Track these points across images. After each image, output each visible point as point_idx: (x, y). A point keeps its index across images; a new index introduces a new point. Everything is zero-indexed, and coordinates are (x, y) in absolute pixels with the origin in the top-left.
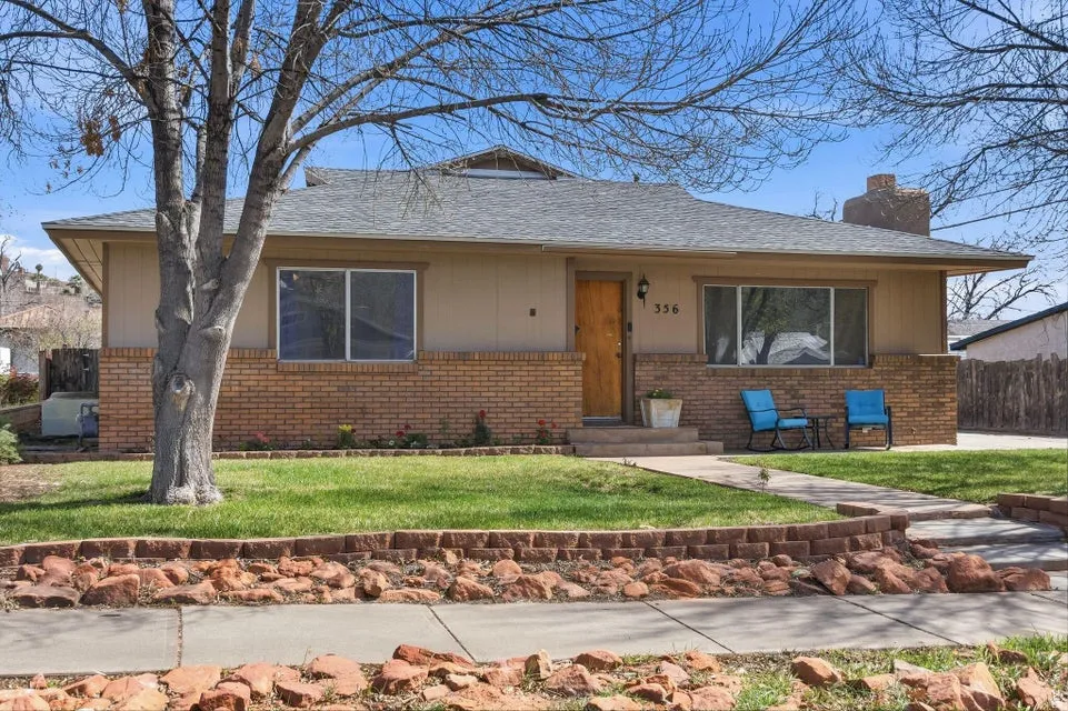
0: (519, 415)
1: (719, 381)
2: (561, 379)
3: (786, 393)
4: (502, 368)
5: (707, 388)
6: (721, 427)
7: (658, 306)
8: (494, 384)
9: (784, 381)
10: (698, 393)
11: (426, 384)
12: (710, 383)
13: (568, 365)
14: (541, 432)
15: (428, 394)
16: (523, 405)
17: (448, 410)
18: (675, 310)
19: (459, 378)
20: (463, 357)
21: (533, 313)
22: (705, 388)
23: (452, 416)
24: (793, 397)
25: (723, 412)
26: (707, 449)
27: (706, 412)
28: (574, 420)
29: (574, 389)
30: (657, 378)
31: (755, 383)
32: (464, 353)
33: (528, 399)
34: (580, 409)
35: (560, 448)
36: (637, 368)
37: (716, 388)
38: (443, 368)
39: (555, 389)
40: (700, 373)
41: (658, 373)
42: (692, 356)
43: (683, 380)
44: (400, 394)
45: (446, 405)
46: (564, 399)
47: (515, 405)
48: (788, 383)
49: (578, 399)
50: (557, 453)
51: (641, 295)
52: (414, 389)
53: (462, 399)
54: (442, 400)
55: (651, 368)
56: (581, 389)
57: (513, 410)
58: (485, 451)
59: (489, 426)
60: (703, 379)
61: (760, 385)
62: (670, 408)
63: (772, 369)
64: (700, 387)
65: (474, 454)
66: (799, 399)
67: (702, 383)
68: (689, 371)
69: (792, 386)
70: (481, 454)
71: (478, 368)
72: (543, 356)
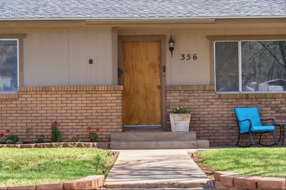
0: (81, 124)
1: (225, 102)
2: (107, 102)
3: (272, 110)
4: (70, 96)
5: (216, 106)
6: (226, 131)
7: (183, 55)
8: (65, 105)
9: (271, 102)
10: (209, 110)
11: (23, 106)
12: (218, 103)
13: (112, 93)
14: (91, 134)
15: (24, 112)
16: (83, 117)
17: (37, 121)
18: (195, 58)
19: (43, 102)
20: (46, 90)
21: (91, 62)
22: (214, 106)
23: (39, 124)
24: (277, 112)
25: (227, 122)
26: (198, 145)
27: (215, 122)
28: (115, 127)
29: (116, 108)
30: (181, 101)
31: (250, 103)
32: (46, 87)
33: (87, 114)
34: (120, 120)
35: (95, 144)
36: (168, 95)
37: (221, 106)
38: (33, 96)
39: (103, 108)
40: (211, 97)
41: (182, 98)
42: (205, 86)
43: (199, 102)
44: (8, 112)
45: (35, 118)
46: (110, 114)
47: (79, 118)
48: (273, 103)
49: (118, 114)
50: (94, 146)
51: (172, 49)
52: (16, 109)
53: (45, 115)
54: (33, 115)
55: (177, 94)
56: (121, 108)
57: (77, 121)
58: (47, 145)
59: (61, 130)
60: (213, 101)
61: (252, 104)
62: (183, 119)
63: (261, 94)
64: (210, 106)
65: (39, 147)
66: (281, 113)
67: (212, 103)
68: (203, 96)
69: (276, 105)
70: (44, 147)
71: (55, 96)
72: (95, 88)
